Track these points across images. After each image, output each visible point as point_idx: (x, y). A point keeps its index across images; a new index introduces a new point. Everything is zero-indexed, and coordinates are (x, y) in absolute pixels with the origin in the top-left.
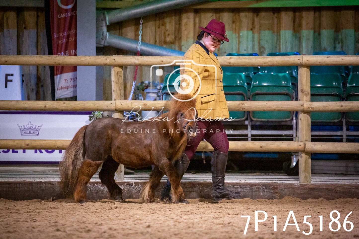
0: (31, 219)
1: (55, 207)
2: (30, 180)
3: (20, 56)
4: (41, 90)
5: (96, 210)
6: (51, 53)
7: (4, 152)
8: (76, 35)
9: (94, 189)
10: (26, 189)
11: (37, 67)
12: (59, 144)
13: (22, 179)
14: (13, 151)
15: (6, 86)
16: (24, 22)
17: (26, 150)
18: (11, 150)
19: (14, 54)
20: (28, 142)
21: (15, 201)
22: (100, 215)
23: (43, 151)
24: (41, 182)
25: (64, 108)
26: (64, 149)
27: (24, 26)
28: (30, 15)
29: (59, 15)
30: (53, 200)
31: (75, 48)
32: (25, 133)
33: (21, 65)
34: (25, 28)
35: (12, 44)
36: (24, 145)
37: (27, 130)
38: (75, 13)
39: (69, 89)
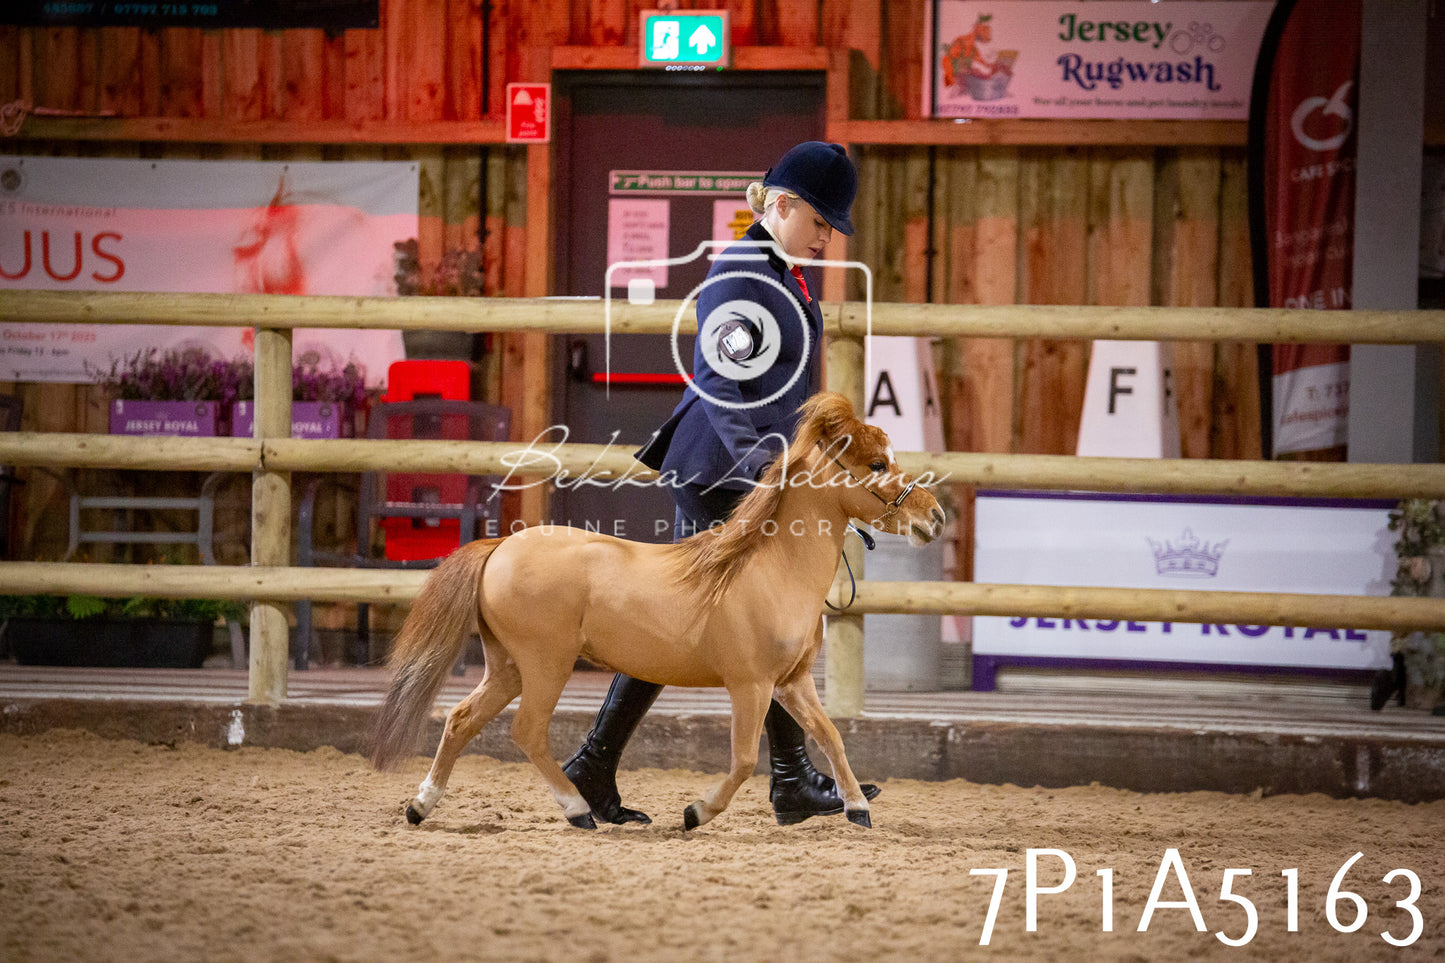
0: (1194, 860)
1: (1272, 820)
2: (1187, 726)
3: (1162, 309)
4: (1225, 422)
5: (1413, 840)
6: (1262, 300)
7: (1100, 627)
8: (1349, 238)
9: (1406, 765)
10: (1175, 754)
11: (1216, 346)
12: (1285, 608)
13: (1160, 721)
14: (1132, 627)
15: (1112, 409)
16: (1177, 195)
17: (1175, 626)
18: (1123, 625)
19: (1138, 304)
20: (1181, 599)
21: (1139, 795)
22: (1431, 858)
23: (1231, 628)
24: (1224, 736)
25: (1303, 487)
26: (1300, 624)
27: (1176, 208)
28: (1198, 172)
29: (1295, 171)
30: (1264, 796)
31: (1348, 283)
32: (1172, 566)
33: (1164, 340)
34: (1181, 215)
35: (1135, 271)
36: (1168, 609)
37: (1179, 555)
38: (1352, 165)
39: (1322, 421)
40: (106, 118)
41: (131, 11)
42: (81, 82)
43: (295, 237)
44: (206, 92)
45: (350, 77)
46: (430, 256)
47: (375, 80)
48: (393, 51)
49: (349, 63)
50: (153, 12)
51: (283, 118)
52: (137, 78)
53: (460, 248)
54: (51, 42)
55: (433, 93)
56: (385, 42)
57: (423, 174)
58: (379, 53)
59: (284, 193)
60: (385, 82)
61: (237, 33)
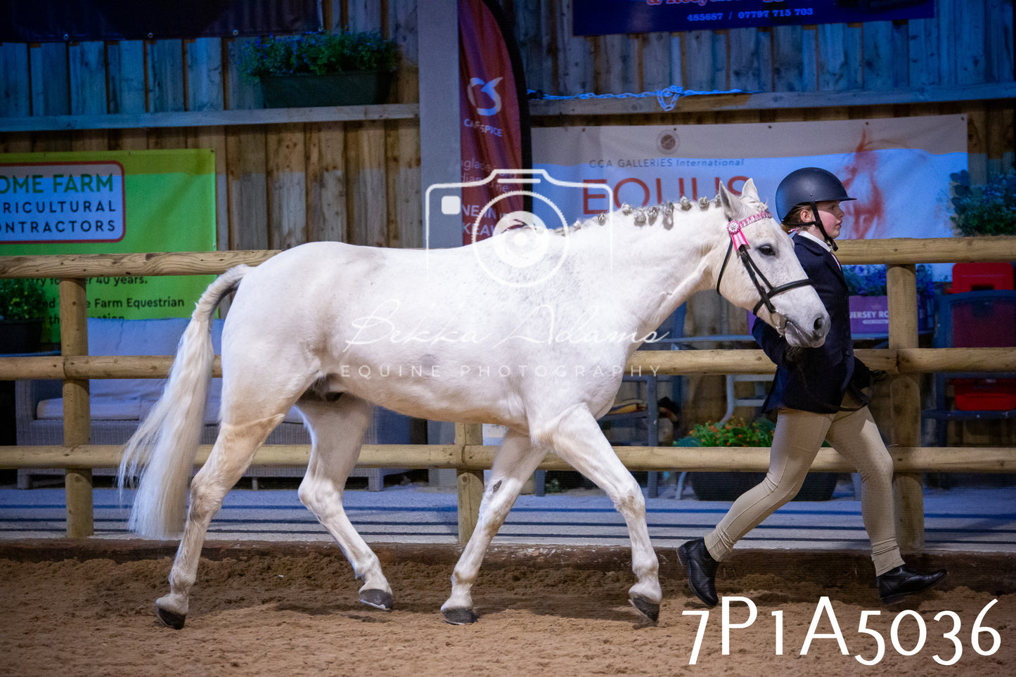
40: (735, 94)
41: (751, 15)
42: (715, 69)
43: (876, 173)
44: (806, 71)
45: (912, 55)
46: (978, 184)
47: (932, 55)
48: (944, 33)
49: (912, 43)
50: (766, 16)
51: (863, 87)
52: (756, 64)
53: (1001, 177)
54: (694, 42)
55: (976, 62)
56: (938, 26)
57: (970, 123)
58: (934, 35)
59: (866, 141)
60: (939, 56)
61: (828, 26)
